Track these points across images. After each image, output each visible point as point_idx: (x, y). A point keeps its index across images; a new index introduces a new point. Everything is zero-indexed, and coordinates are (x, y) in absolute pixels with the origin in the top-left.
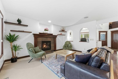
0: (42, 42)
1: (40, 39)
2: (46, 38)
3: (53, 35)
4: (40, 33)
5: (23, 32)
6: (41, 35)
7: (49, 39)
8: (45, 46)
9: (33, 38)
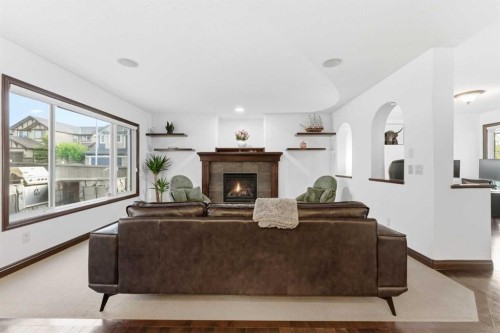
0: (225, 174)
1: (219, 168)
2: (238, 164)
3: (267, 151)
4: (218, 150)
5: (177, 149)
6: (222, 154)
7: (248, 168)
8: (238, 188)
9: (199, 164)
